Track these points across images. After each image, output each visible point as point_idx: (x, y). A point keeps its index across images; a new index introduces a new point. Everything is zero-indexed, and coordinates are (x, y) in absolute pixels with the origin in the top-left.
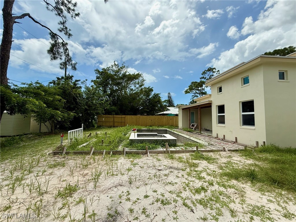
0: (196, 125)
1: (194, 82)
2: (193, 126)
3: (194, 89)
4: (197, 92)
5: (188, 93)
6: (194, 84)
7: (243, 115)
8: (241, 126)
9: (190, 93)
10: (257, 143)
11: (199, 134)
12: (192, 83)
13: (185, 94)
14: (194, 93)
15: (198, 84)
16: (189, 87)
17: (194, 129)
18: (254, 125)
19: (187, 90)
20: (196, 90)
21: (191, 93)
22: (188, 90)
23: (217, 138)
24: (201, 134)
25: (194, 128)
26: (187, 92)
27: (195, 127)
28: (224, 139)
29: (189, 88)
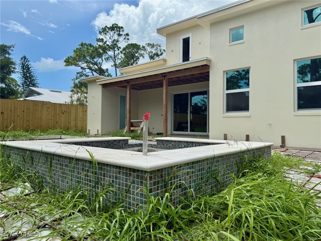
1: (86, 44)
8: (295, 111)
27: (142, 126)
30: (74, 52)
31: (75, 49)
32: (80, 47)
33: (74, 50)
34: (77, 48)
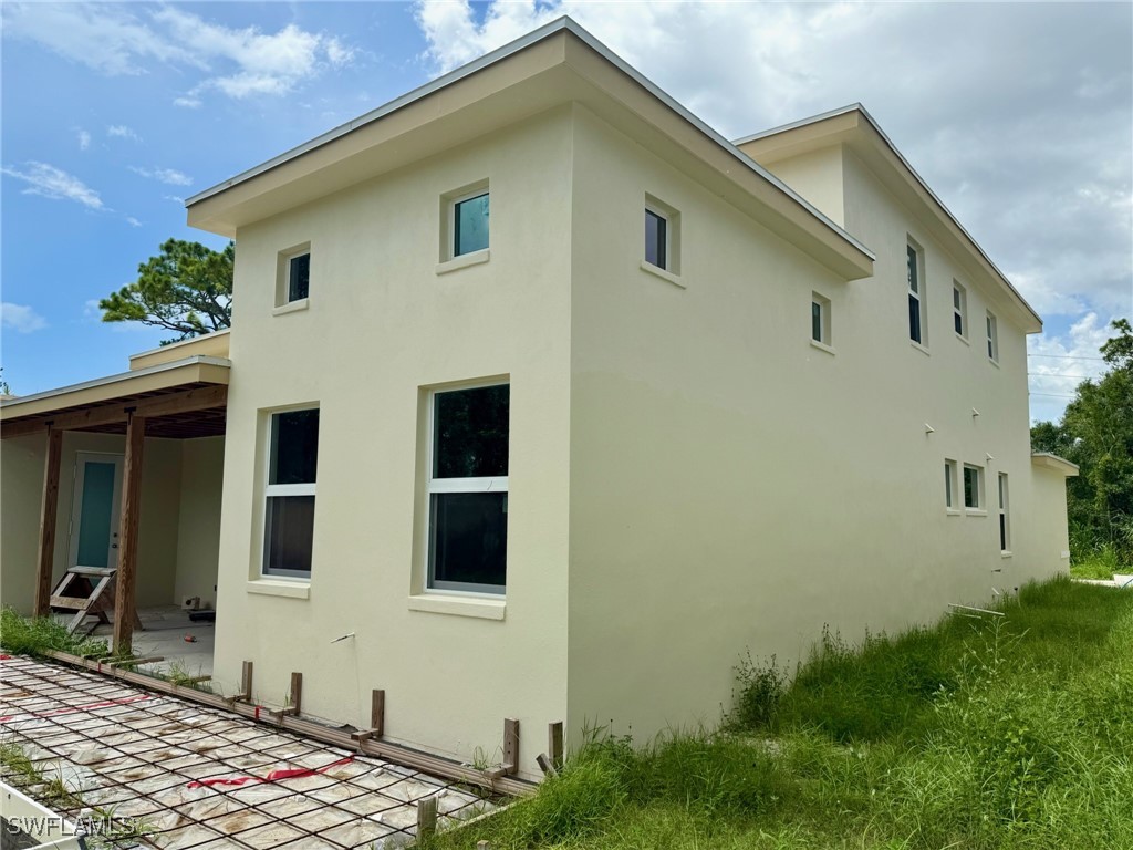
0: (105, 581)
1: (182, 244)
2: (80, 587)
3: (180, 298)
4: (199, 325)
5: (133, 317)
6: (185, 261)
7: (440, 499)
8: (416, 591)
9: (143, 318)
10: (513, 730)
11: (107, 668)
12: (169, 248)
13: (108, 319)
14: (178, 328)
15: (212, 263)
16: (142, 268)
17: (81, 614)
18: (503, 582)
19: (125, 293)
20: (197, 306)
21: (153, 318)
22: (138, 297)
23: (240, 707)
24: (120, 673)
25: (82, 604)
26: (117, 308)
27: (94, 595)
28: (297, 713)
29: (142, 283)
30: (140, 271)
31: (147, 263)
32: (164, 254)
33: (142, 266)
34: (151, 259)
